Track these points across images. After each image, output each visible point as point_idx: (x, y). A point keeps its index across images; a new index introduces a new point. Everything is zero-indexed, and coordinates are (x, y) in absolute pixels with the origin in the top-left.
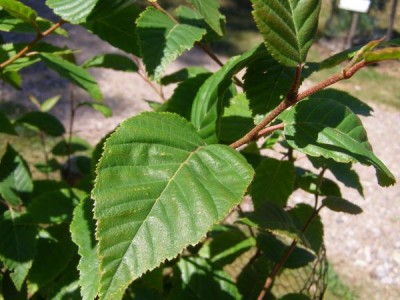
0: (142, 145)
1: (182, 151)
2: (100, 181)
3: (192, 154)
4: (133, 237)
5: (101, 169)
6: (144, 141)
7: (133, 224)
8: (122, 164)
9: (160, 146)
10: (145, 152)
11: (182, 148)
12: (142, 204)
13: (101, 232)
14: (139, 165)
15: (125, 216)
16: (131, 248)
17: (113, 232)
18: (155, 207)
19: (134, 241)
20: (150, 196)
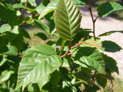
0: (36, 53)
1: (46, 56)
2: (23, 60)
3: (49, 57)
4: (27, 75)
5: (24, 57)
6: (37, 52)
7: (28, 72)
8: (30, 57)
9: (41, 54)
10: (37, 55)
11: (46, 55)
12: (31, 68)
13: (19, 72)
14: (34, 58)
15: (26, 70)
16: (26, 77)
17: (22, 73)
18: (34, 69)
19: (27, 76)
20: (33, 66)
